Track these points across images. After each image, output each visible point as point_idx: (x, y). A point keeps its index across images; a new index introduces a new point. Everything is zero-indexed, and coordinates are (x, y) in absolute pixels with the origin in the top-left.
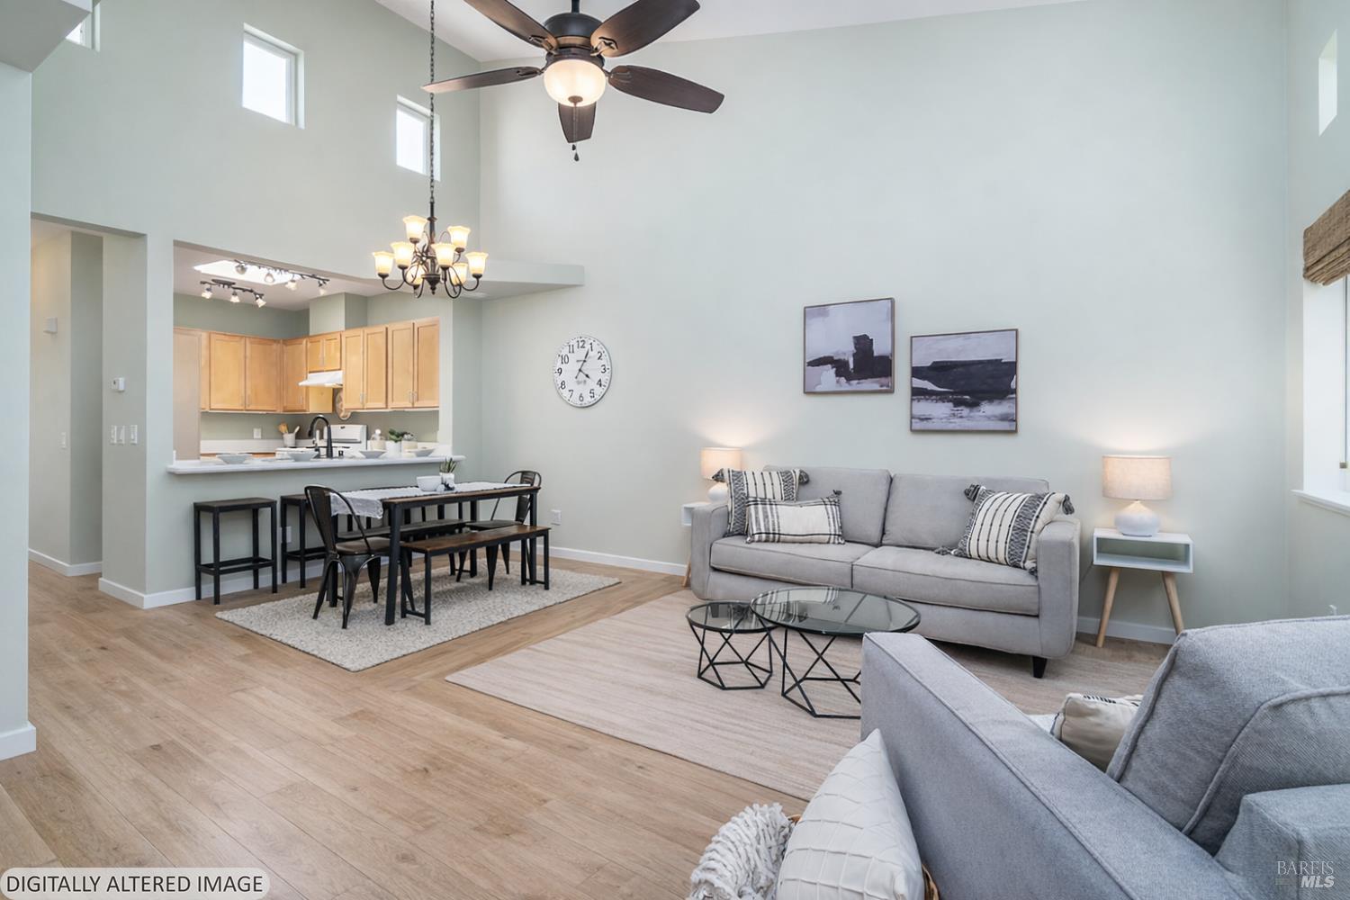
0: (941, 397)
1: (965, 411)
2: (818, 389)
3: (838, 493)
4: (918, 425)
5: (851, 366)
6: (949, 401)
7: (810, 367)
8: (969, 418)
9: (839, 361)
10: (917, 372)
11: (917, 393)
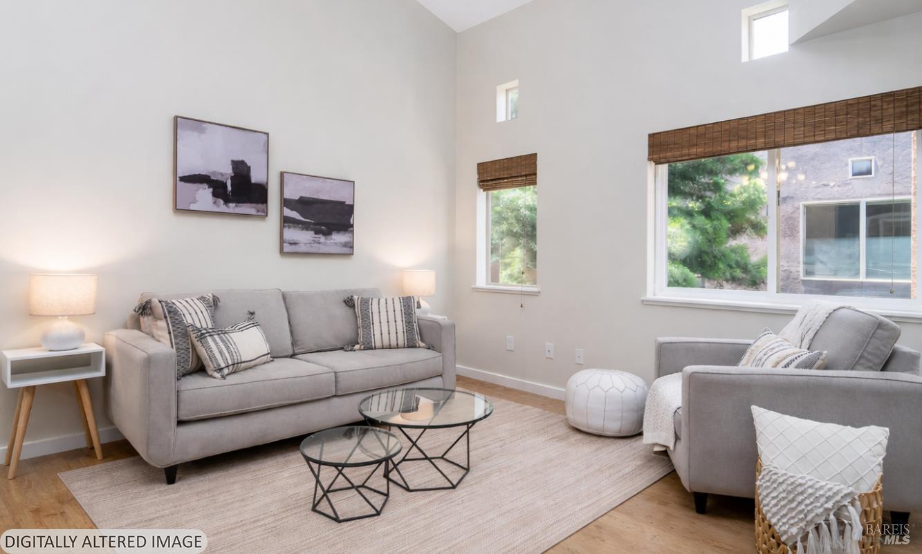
0: (306, 226)
1: (322, 239)
2: (193, 207)
3: (252, 314)
4: (287, 248)
5: (229, 188)
6: (312, 230)
7: (182, 183)
8: (325, 244)
9: (217, 181)
10: (286, 203)
11: (286, 221)
